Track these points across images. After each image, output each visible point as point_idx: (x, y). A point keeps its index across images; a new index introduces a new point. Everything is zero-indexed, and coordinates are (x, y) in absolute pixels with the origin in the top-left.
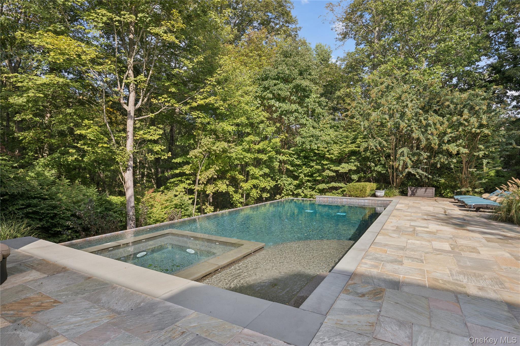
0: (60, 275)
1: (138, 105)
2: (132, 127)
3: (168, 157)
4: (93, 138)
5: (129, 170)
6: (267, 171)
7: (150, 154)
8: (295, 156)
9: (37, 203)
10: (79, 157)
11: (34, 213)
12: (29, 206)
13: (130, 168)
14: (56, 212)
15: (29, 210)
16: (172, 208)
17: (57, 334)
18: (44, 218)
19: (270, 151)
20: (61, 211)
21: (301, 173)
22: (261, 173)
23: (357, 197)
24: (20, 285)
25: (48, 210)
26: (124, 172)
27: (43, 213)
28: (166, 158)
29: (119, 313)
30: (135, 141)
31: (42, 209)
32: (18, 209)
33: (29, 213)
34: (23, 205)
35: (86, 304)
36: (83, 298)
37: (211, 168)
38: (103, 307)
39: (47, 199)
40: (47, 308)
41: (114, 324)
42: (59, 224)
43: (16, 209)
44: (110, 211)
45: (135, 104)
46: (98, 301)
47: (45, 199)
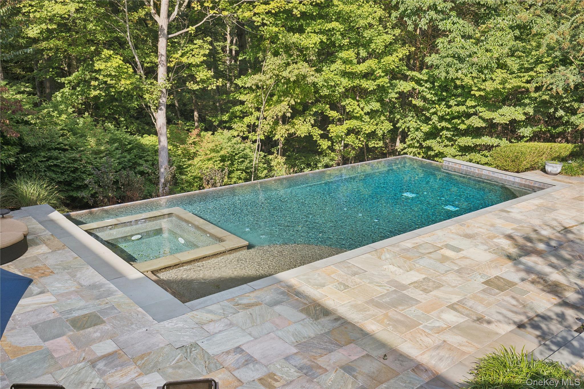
0: (59, 252)
1: (173, 14)
2: (165, 50)
3: (217, 86)
4: (113, 74)
5: (161, 109)
6: (376, 106)
7: (192, 82)
8: (428, 85)
9: (57, 156)
10: (101, 92)
11: (56, 165)
12: (49, 158)
13: (163, 107)
14: (76, 166)
15: (50, 163)
16: (216, 161)
17: (48, 291)
18: (66, 171)
19: (380, 77)
20: (82, 164)
21: (435, 113)
22: (367, 109)
23: (505, 170)
24: (34, 256)
25: (68, 163)
26: (155, 111)
27: (64, 167)
28: (215, 88)
29: (82, 286)
30: (169, 70)
31: (64, 162)
32: (41, 161)
33: (51, 166)
34: (44, 157)
35: (67, 277)
36: (67, 273)
37: (283, 101)
38: (75, 281)
39: (67, 150)
40: (46, 275)
41: (76, 292)
42: (80, 178)
43: (39, 161)
44: (141, 159)
45: (169, 16)
46: (74, 276)
47: (65, 150)
